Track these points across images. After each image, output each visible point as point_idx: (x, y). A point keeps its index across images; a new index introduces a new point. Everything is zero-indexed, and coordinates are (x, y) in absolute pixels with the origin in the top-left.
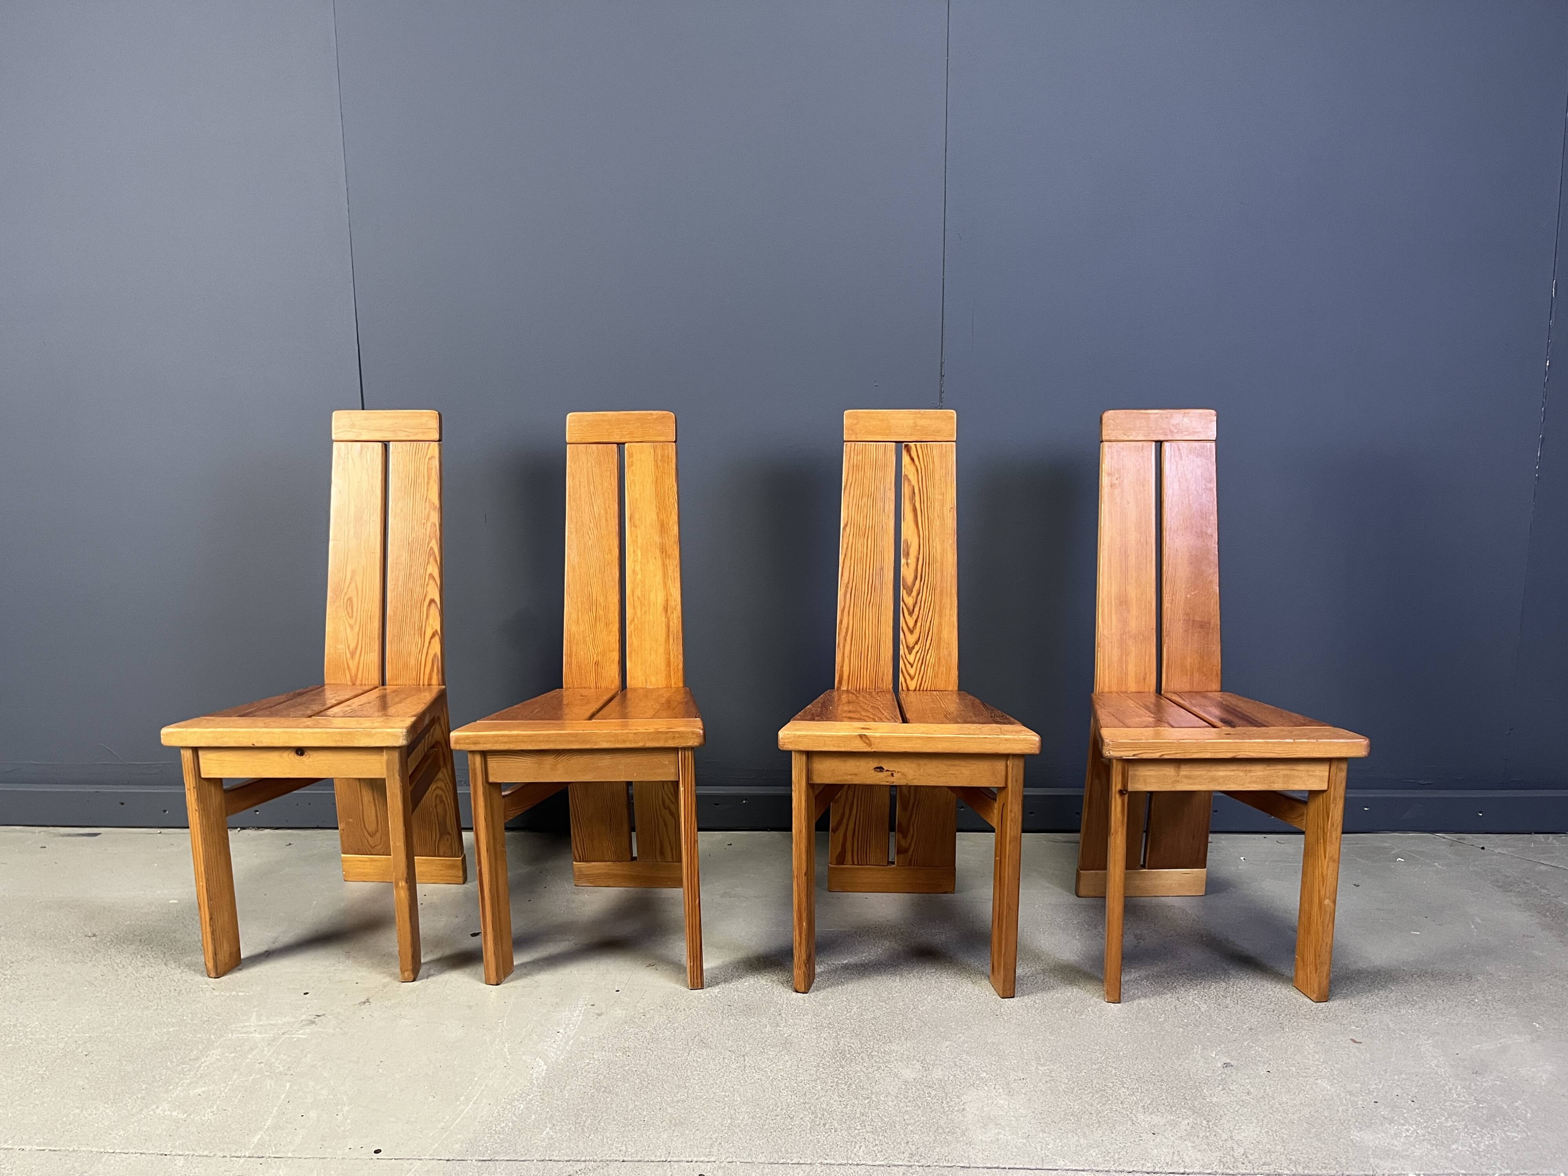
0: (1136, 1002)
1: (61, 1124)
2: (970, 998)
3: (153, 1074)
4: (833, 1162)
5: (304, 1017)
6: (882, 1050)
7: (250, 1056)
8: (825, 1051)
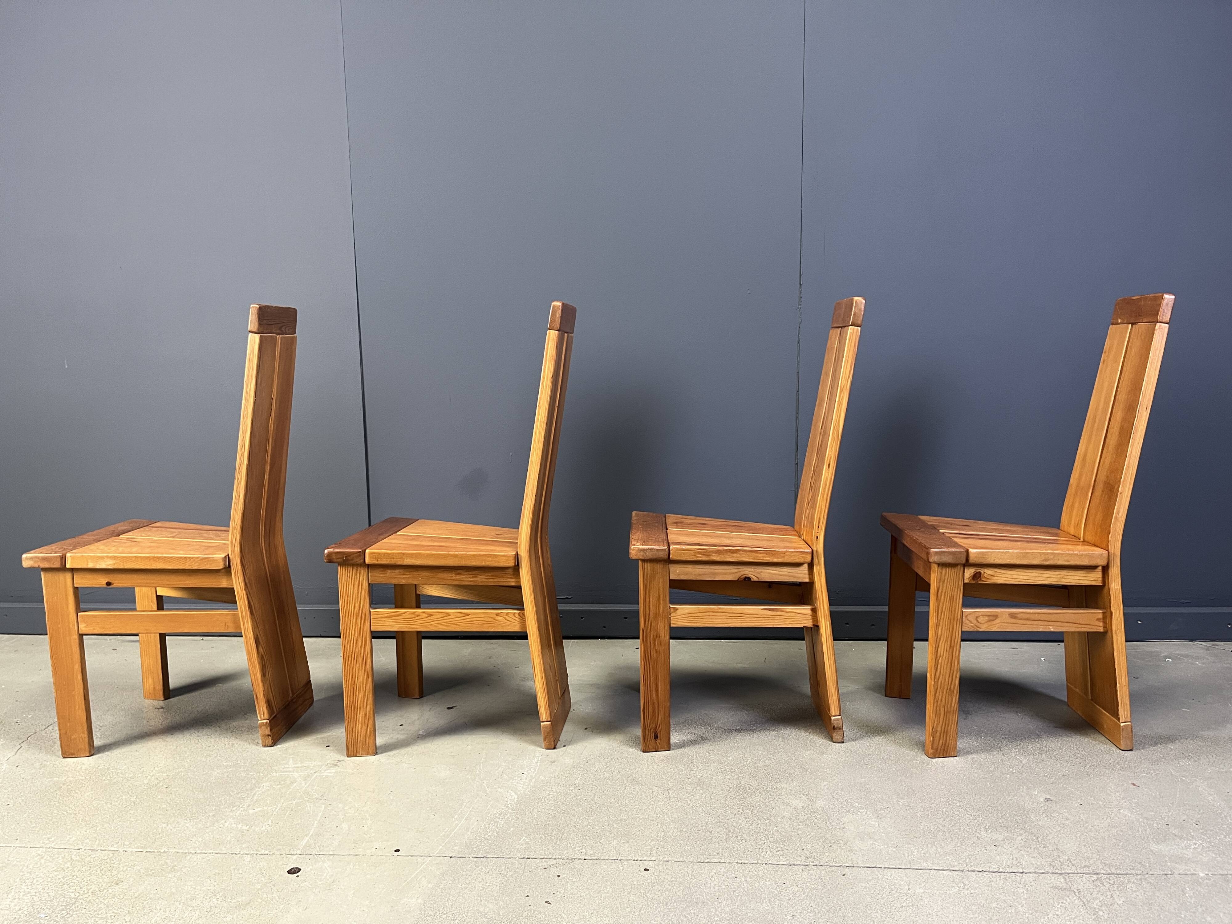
0: (970, 757)
1: (153, 834)
2: (839, 753)
3: (220, 799)
4: (746, 862)
5: (328, 762)
6: (775, 787)
7: (292, 787)
8: (730, 788)
